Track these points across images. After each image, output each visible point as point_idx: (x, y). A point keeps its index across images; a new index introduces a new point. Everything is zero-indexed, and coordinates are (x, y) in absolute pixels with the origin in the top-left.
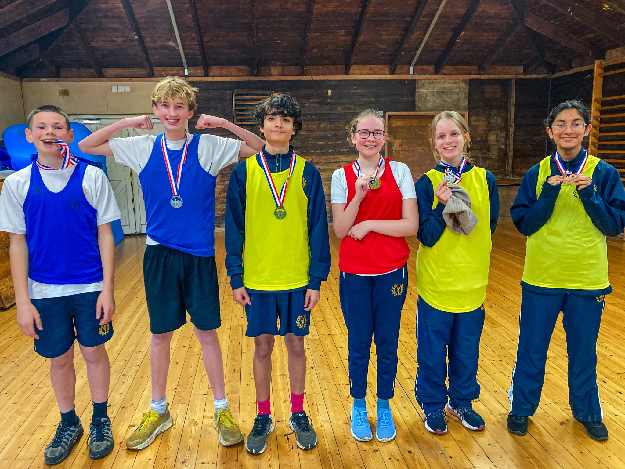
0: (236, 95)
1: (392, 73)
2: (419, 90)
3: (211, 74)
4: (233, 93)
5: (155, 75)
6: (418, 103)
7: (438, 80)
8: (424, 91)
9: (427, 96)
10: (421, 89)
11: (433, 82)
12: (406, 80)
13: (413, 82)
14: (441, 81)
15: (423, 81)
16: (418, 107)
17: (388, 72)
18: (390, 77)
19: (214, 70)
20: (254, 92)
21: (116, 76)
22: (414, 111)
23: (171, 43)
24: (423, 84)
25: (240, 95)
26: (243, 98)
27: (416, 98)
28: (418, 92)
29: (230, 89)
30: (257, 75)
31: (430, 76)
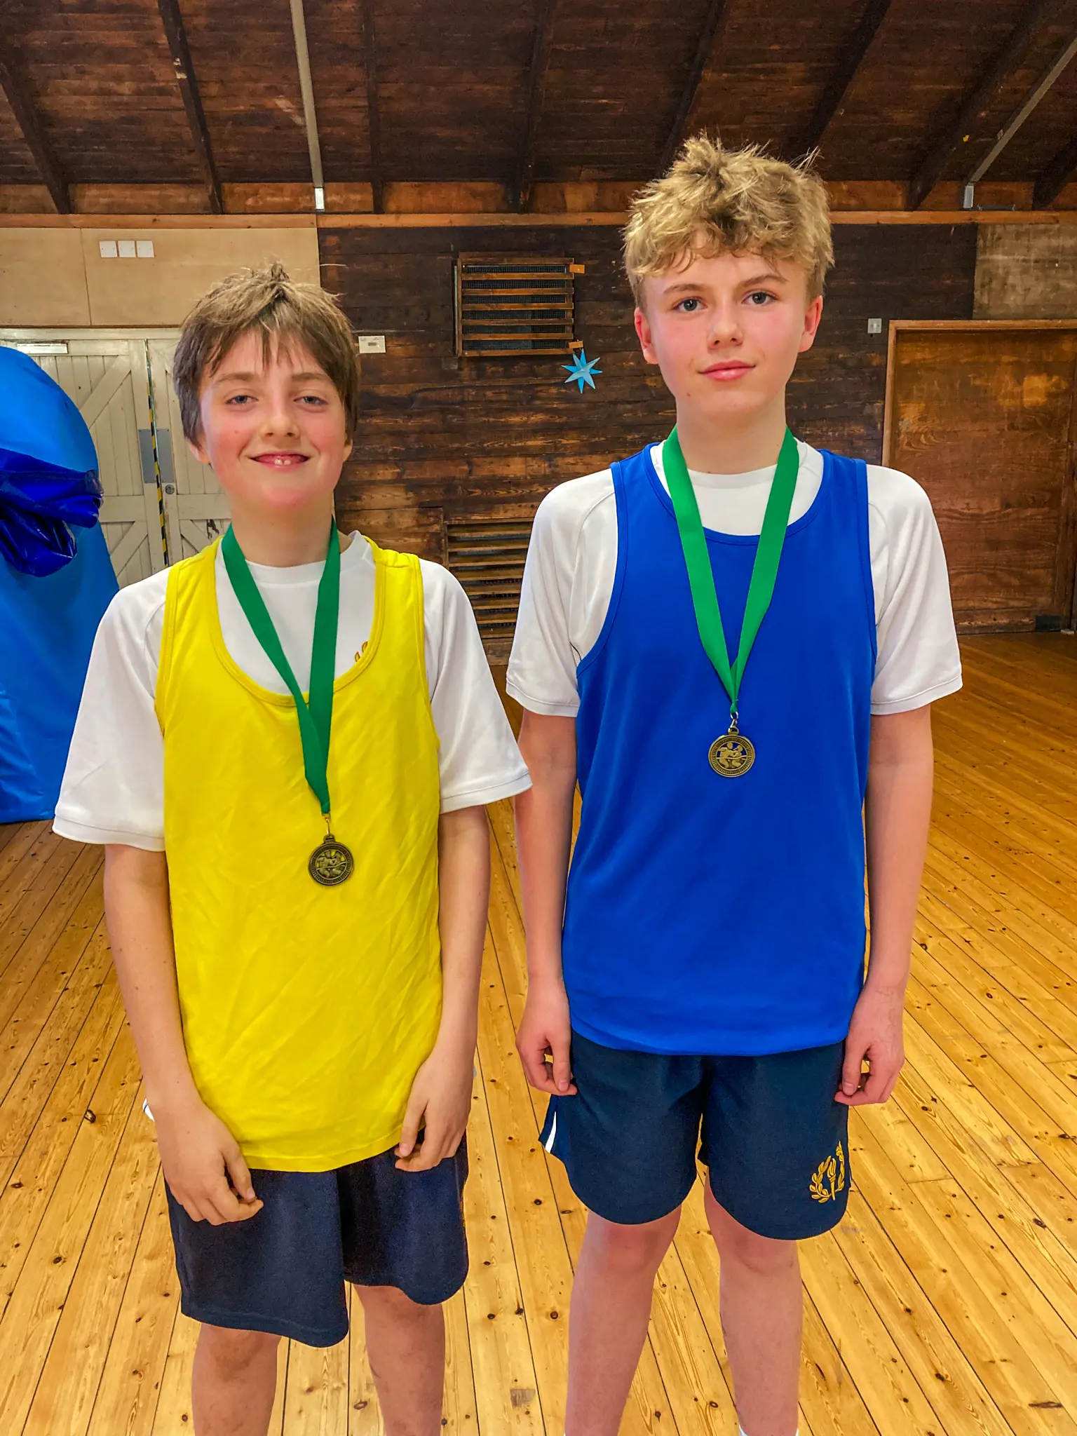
0: (463, 271)
1: (913, 204)
2: (987, 256)
3: (392, 206)
4: (454, 263)
5: (229, 207)
6: (982, 294)
7: (1042, 227)
8: (999, 257)
9: (1007, 273)
10: (992, 253)
11: (1027, 232)
12: (949, 226)
13: (970, 233)
14: (1050, 230)
15: (999, 229)
16: (981, 306)
17: (899, 201)
18: (905, 217)
19: (404, 193)
20: (517, 262)
21: (110, 210)
22: (970, 318)
23: (282, 103)
24: (999, 238)
25: (474, 270)
26: (484, 277)
27: (978, 281)
28: (984, 261)
29: (446, 251)
30: (526, 209)
31: (1019, 214)
